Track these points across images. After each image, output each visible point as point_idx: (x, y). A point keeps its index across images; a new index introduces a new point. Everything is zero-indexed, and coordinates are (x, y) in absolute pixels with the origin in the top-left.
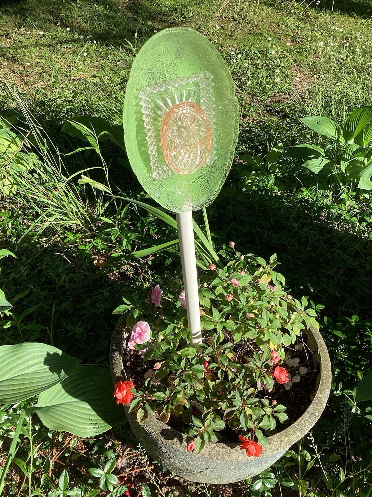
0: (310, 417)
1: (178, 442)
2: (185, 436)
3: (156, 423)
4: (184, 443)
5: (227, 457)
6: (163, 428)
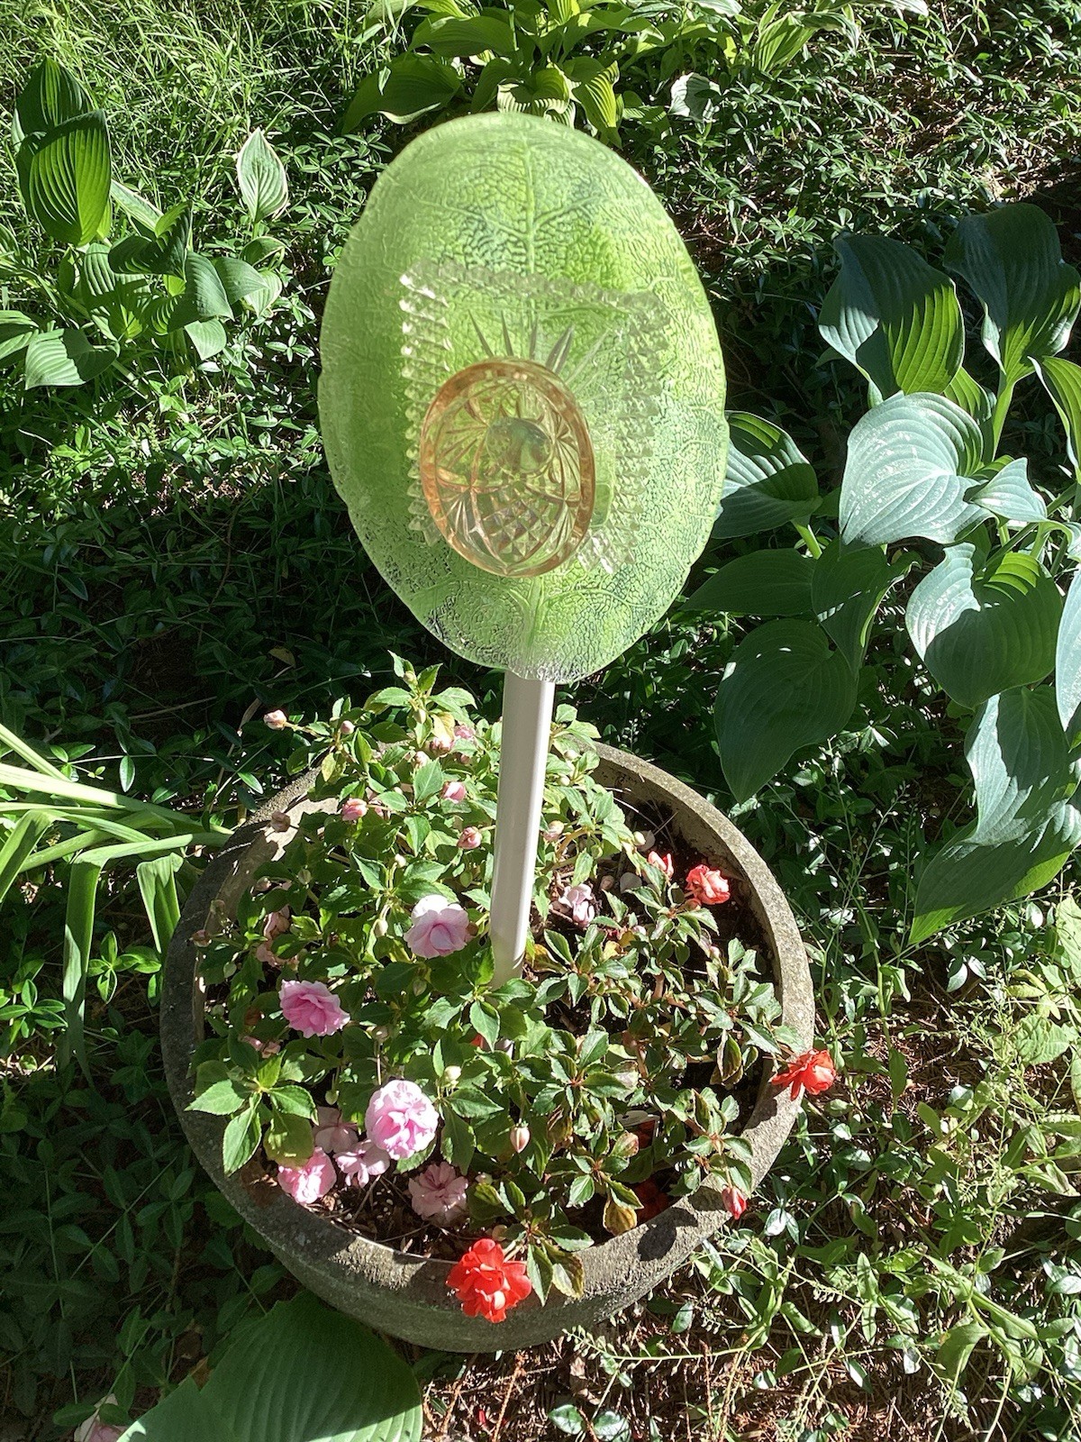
0: (779, 905)
1: (689, 1229)
2: (683, 1203)
3: (613, 1254)
4: (700, 1216)
5: (778, 1139)
6: (636, 1243)
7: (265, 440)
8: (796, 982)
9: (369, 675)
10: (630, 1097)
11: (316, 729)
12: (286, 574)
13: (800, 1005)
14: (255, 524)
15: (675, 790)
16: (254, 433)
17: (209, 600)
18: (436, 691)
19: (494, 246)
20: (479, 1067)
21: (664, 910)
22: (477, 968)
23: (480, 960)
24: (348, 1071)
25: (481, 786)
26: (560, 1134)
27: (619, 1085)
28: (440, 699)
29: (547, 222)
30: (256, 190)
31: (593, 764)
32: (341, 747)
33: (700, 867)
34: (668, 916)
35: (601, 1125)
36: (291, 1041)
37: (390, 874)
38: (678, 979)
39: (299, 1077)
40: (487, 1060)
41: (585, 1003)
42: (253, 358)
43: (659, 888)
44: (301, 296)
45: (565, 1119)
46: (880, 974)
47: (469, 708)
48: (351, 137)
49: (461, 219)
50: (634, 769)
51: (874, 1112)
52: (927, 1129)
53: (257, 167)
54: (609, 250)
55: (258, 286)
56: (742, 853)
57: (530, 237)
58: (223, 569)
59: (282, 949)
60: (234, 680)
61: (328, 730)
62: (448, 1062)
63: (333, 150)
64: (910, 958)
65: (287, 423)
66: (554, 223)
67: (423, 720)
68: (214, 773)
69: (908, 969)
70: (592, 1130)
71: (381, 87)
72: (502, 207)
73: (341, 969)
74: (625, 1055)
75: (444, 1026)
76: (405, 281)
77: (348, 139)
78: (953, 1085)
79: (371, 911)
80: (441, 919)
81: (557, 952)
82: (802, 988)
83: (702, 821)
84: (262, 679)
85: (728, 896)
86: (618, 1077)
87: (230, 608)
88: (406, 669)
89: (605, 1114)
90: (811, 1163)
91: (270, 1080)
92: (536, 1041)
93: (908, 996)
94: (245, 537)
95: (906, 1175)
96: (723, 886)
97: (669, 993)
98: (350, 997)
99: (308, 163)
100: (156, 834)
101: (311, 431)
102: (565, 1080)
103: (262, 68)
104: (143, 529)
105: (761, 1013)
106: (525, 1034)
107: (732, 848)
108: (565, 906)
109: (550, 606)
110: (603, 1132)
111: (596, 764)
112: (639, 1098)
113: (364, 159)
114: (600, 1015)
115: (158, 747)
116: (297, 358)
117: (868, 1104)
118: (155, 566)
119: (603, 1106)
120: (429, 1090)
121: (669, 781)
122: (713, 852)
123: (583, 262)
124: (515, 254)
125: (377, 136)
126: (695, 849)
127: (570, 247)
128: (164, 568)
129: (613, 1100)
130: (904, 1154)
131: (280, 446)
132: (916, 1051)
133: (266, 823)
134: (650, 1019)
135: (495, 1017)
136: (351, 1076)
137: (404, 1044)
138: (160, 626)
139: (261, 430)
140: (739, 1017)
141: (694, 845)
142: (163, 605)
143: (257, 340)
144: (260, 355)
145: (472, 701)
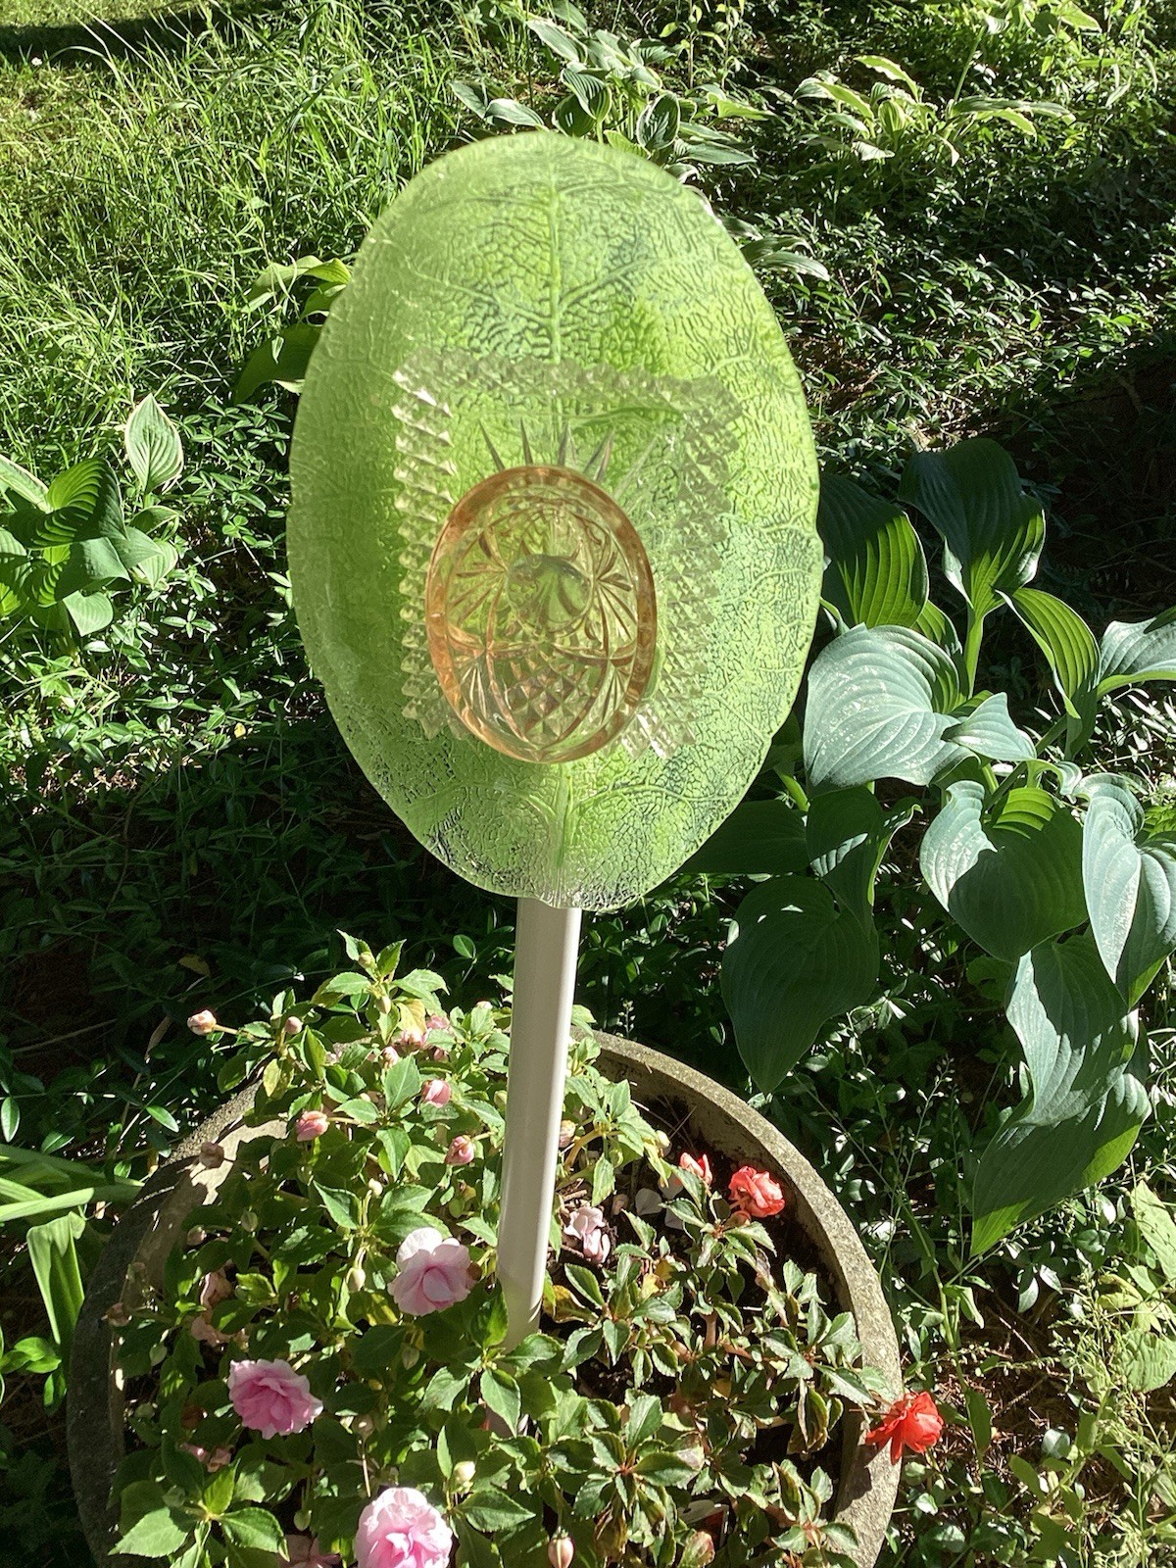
0: (834, 1214)
7: (164, 724)
8: (871, 1310)
9: (301, 978)
10: (693, 1482)
11: (255, 1031)
12: (194, 871)
13: (880, 1339)
14: (156, 816)
15: (690, 1079)
16: (151, 717)
17: (105, 905)
18: (399, 975)
19: (508, 336)
20: (499, 1459)
21: (708, 1227)
22: (485, 1324)
23: (488, 1312)
24: (324, 1481)
25: (464, 1087)
26: (612, 1542)
27: (683, 1466)
28: (408, 983)
29: (577, 302)
30: (147, 459)
31: (594, 1053)
32: (285, 1052)
33: (744, 1170)
34: (714, 1235)
35: (663, 1524)
36: (244, 1445)
37: (363, 1207)
38: (735, 1318)
39: (259, 1495)
40: (508, 1450)
41: (626, 1360)
42: (147, 635)
43: (697, 1199)
44: (199, 567)
45: (616, 1522)
46: (943, 1297)
47: (439, 992)
48: (245, 406)
49: (467, 301)
50: (637, 1057)
51: (957, 1474)
52: (1024, 1489)
53: (149, 436)
54: (655, 333)
55: (150, 553)
56: (781, 1152)
57: (555, 322)
58: (120, 869)
59: (225, 1320)
60: (138, 996)
61: (268, 1031)
62: (457, 1456)
63: (226, 420)
64: (973, 1274)
65: (190, 704)
66: (585, 302)
67: (388, 1010)
68: (117, 1111)
69: (976, 1288)
70: (655, 1532)
71: (275, 355)
72: (519, 283)
73: (306, 1341)
74: (680, 1427)
75: (447, 1406)
76: (398, 377)
77: (242, 410)
78: (1043, 1430)
79: (340, 1259)
80: (435, 1261)
81: (584, 1293)
82: (879, 1317)
83: (728, 1116)
84: (171, 994)
85: (782, 1205)
86: (681, 1455)
87: (129, 913)
88: (360, 950)
89: (666, 1507)
90: (895, 1550)
91: (221, 1502)
92: (568, 1418)
93: (980, 1321)
94: (144, 832)
95: (1011, 1553)
96: (775, 1191)
97: (724, 1338)
98: (321, 1377)
99: (199, 432)
100: (49, 1191)
101: (217, 712)
102: (612, 1466)
103: (144, 341)
104: (23, 830)
105: (839, 1353)
106: (553, 1409)
107: (768, 1146)
108: (572, 1237)
109: (581, 814)
110: (667, 1534)
111: (597, 1052)
112: (705, 1482)
113: (261, 428)
114: (645, 1374)
115: (47, 1085)
116: (198, 634)
117: (948, 1465)
118: (38, 871)
119: (662, 1498)
120: (436, 1498)
121: (681, 1070)
122: (743, 1154)
123: (623, 352)
124: (535, 346)
125: (274, 406)
126: (721, 1153)
127: (606, 332)
128: (49, 873)
129: (673, 1490)
130: (1004, 1525)
131: (181, 729)
132: (994, 1391)
133: (193, 1160)
134: (706, 1375)
135: (513, 1389)
136: (329, 1488)
137: (395, 1437)
138: (46, 939)
139: (160, 712)
140: (818, 1361)
141: (718, 1147)
142: (50, 915)
143: (150, 617)
144: (155, 632)
145: (442, 985)
